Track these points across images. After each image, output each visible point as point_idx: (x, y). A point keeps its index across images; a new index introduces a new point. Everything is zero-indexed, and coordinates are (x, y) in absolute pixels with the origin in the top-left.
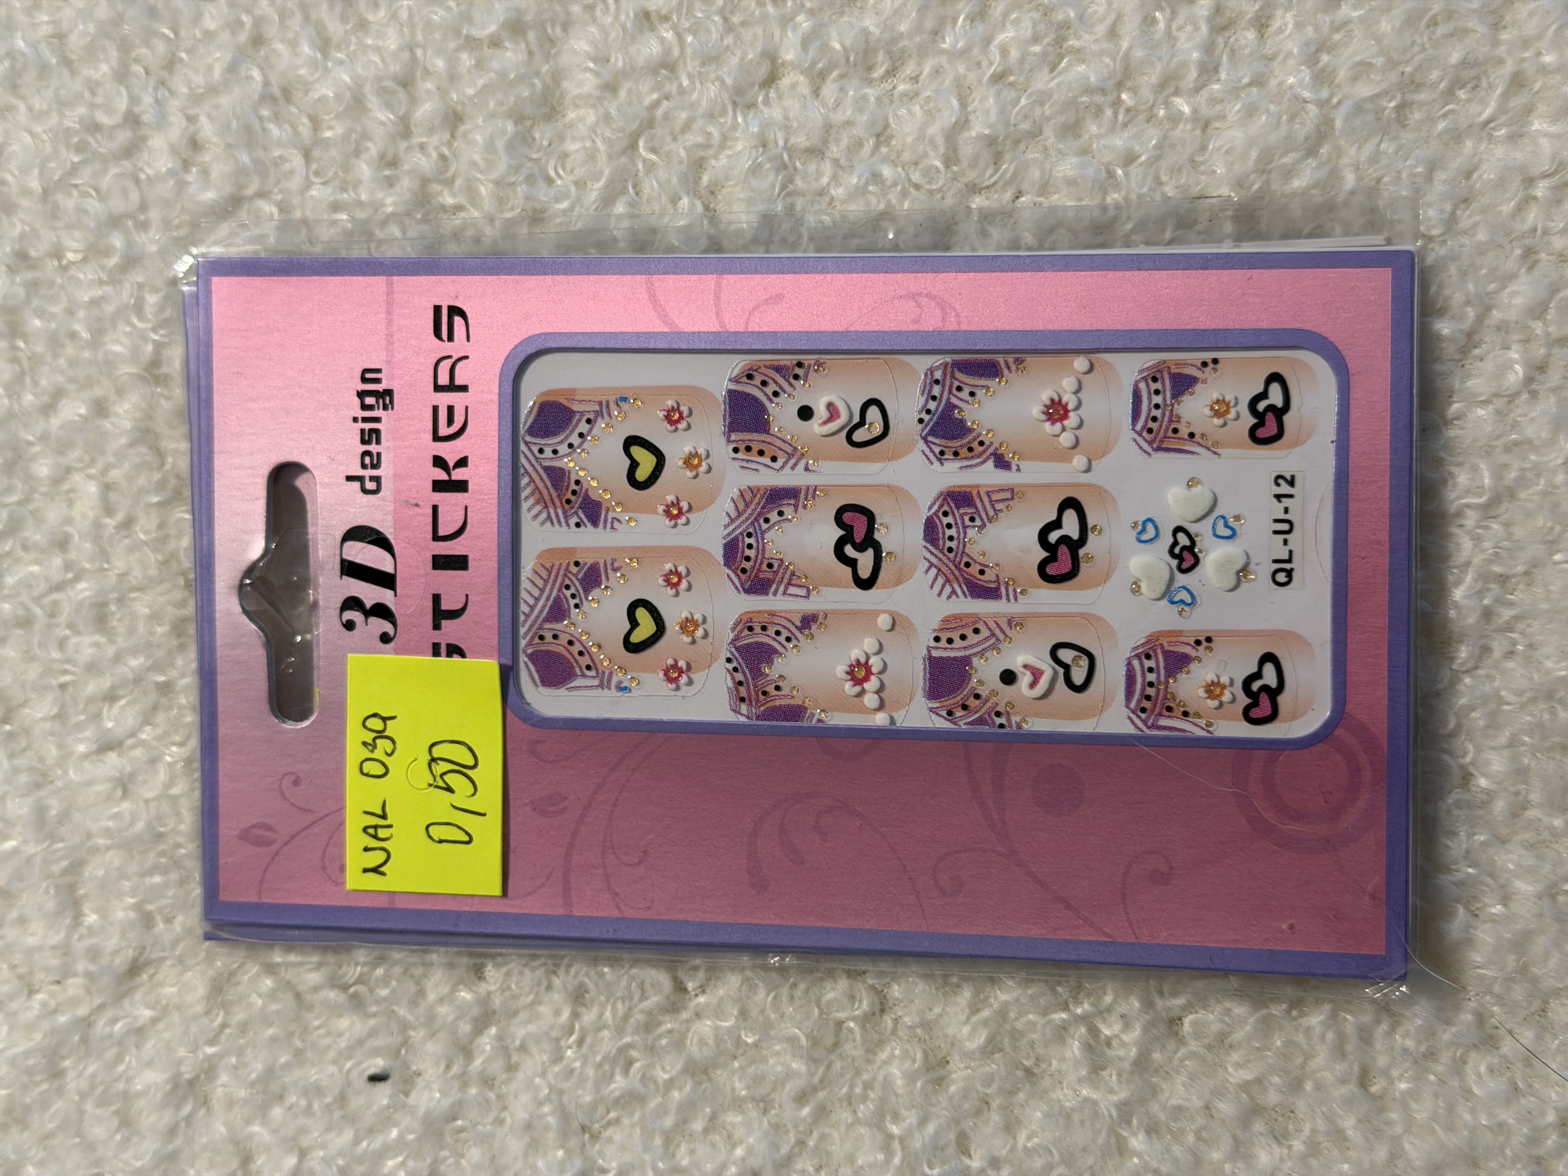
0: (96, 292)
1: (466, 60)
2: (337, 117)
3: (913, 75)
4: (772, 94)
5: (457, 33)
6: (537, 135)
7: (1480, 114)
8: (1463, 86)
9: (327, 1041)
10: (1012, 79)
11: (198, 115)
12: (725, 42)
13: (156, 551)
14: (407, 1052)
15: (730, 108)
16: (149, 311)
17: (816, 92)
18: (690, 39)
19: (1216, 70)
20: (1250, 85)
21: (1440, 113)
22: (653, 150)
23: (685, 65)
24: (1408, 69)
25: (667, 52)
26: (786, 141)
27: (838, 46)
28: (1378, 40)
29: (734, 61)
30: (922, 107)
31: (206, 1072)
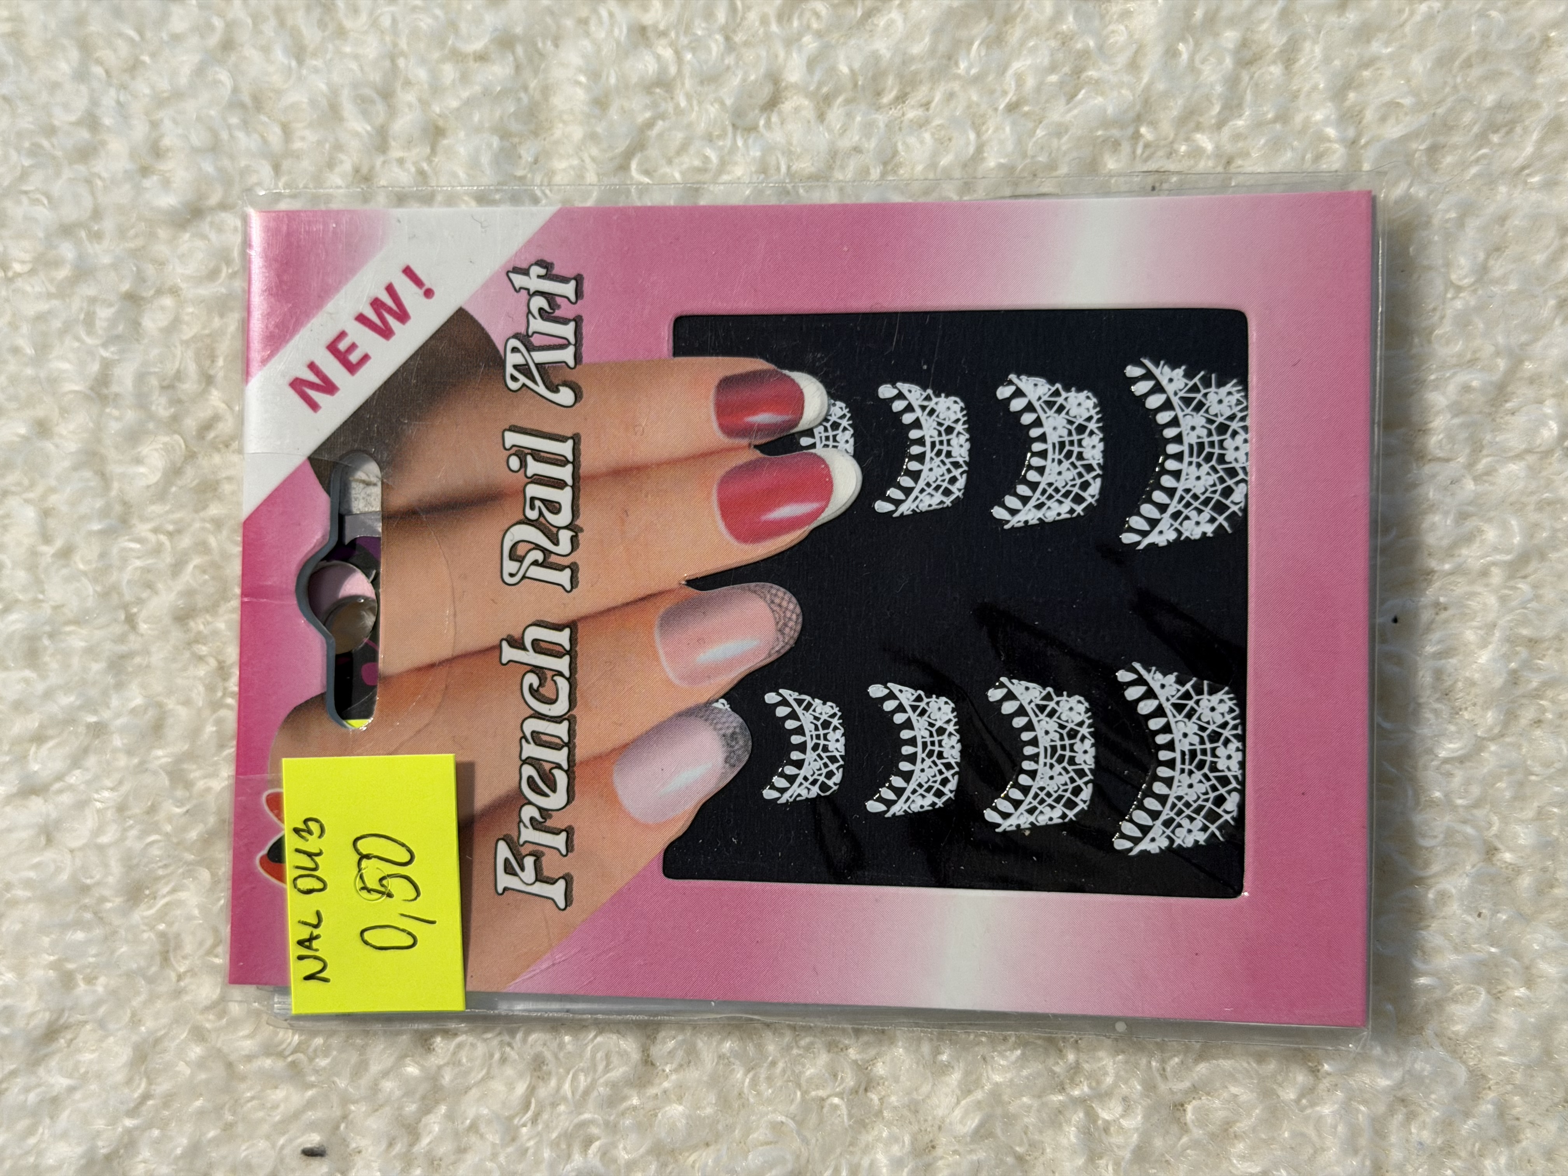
0: (43, 306)
1: (449, 72)
2: (310, 125)
3: (924, 101)
4: (774, 118)
5: (442, 43)
6: (523, 152)
7: (1516, 159)
8: (1496, 131)
9: (261, 1114)
10: (1026, 109)
11: (162, 120)
12: (727, 62)
13: (95, 580)
14: (346, 1127)
15: (730, 129)
16: (100, 324)
17: (821, 117)
18: (689, 56)
19: (1240, 106)
20: (1275, 120)
21: (1473, 158)
22: (647, 173)
23: (683, 84)
24: (1441, 111)
25: (663, 69)
26: (789, 167)
27: (844, 69)
28: (1408, 81)
29: (736, 81)
30: (933, 134)
31: (126, 1147)
